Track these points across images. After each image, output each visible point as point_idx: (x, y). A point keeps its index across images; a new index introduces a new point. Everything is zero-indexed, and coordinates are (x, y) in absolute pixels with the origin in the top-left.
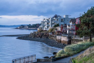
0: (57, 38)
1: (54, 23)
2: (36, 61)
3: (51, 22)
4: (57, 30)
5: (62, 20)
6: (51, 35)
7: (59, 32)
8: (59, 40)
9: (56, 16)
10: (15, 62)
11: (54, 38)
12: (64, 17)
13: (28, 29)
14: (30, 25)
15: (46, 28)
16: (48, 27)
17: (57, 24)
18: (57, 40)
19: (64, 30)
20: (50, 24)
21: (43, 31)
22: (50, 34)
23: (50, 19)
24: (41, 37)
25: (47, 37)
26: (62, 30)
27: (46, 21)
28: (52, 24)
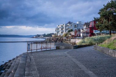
0: (72, 41)
1: (68, 29)
2: (55, 49)
3: (65, 28)
4: (71, 35)
5: (75, 26)
6: (65, 40)
7: (73, 36)
8: (74, 42)
9: (70, 23)
10: (30, 45)
11: (68, 42)
12: (78, 23)
13: (43, 38)
14: (45, 34)
15: (61, 33)
16: (62, 32)
17: (71, 30)
18: (71, 43)
19: (78, 34)
20: (64, 30)
21: (57, 36)
22: (64, 38)
23: (64, 25)
24: (56, 42)
25: (61, 42)
26: (76, 35)
27: (61, 27)
28: (66, 30)
